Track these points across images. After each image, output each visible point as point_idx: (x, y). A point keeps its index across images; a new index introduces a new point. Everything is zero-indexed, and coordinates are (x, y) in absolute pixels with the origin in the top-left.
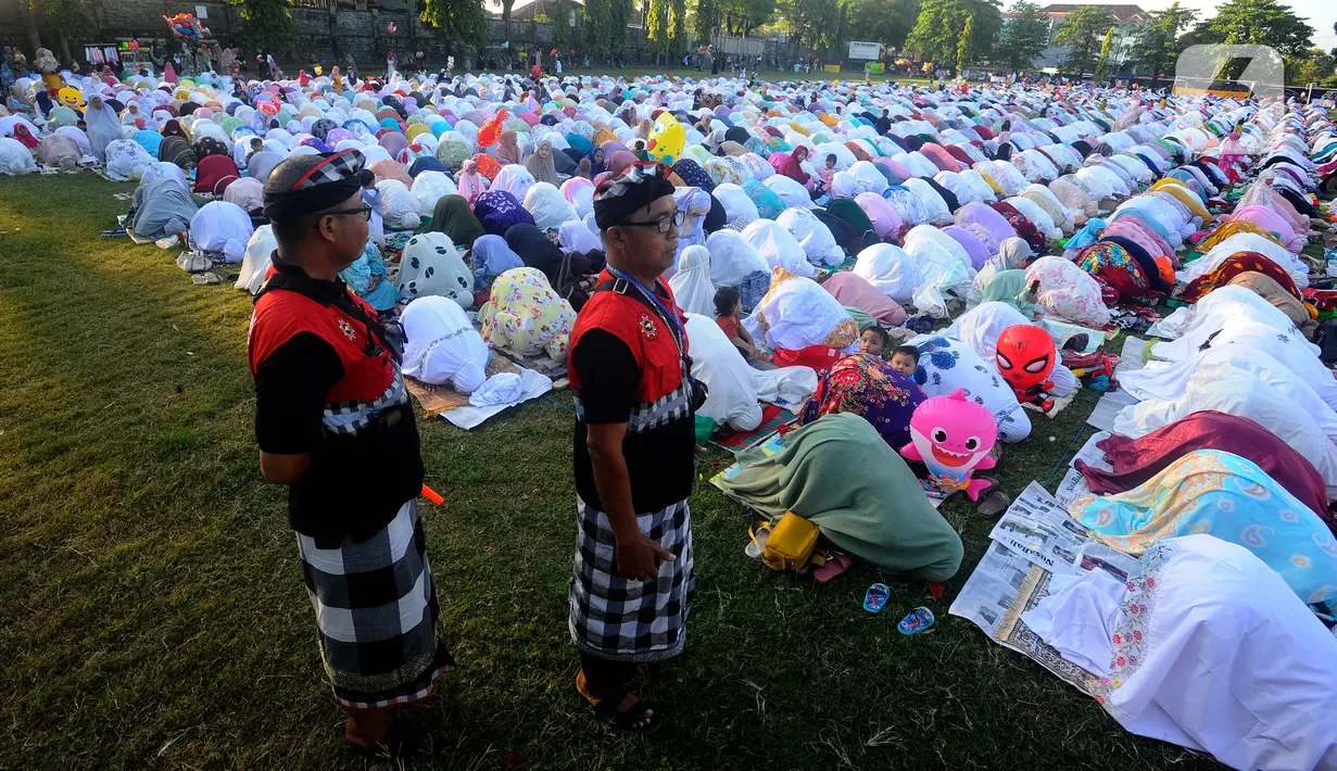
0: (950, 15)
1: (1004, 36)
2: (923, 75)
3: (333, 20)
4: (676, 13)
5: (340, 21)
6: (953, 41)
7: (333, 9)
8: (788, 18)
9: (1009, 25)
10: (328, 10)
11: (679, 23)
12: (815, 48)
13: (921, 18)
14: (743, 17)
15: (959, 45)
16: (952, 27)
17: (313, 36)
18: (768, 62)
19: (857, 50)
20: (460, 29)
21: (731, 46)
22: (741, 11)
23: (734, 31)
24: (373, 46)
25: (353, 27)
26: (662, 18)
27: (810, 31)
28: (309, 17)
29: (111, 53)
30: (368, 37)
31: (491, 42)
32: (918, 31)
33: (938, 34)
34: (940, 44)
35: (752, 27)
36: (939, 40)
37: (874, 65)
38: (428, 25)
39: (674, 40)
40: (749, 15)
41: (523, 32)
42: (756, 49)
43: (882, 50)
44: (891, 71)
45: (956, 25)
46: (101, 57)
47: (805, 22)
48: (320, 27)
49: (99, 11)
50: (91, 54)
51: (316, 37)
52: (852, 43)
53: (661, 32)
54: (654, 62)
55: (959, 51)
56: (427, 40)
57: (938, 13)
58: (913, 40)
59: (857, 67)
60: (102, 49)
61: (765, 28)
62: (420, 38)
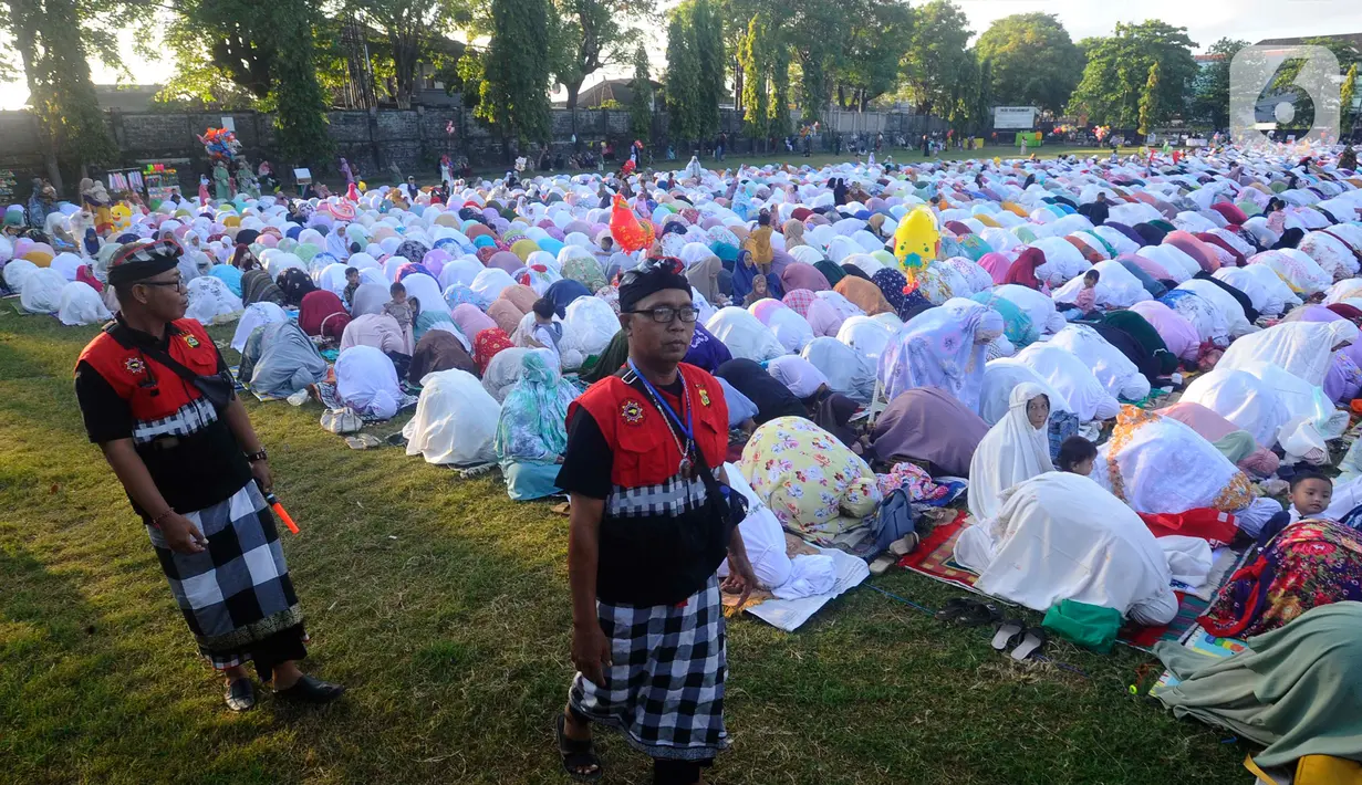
0: (1127, 64)
1: (1200, 86)
2: (1095, 144)
3: (373, 122)
4: (777, 87)
5: (382, 123)
6: (1133, 99)
7: (373, 110)
8: (914, 84)
9: (1208, 72)
10: (368, 111)
11: (781, 97)
12: (951, 118)
13: (1087, 71)
14: (860, 86)
15: (1141, 101)
16: (1131, 78)
17: (351, 143)
18: (892, 141)
19: (1005, 118)
20: (520, 124)
21: (844, 123)
22: (855, 78)
23: (848, 104)
24: (419, 150)
25: (395, 129)
26: (760, 94)
27: (943, 98)
28: (347, 121)
29: (135, 177)
30: (413, 140)
31: (556, 137)
32: (1084, 87)
33: (1113, 90)
34: (1114, 104)
35: (869, 98)
36: (1113, 98)
37: (1028, 135)
38: (483, 122)
39: (776, 120)
40: (866, 83)
41: (592, 122)
42: (876, 124)
43: (1036, 116)
44: (1052, 140)
45: (1137, 77)
46: (125, 183)
47: (936, 86)
48: (359, 132)
49: (120, 131)
50: (114, 181)
51: (354, 144)
52: (998, 109)
53: (760, 112)
54: (751, 149)
55: (1141, 110)
56: (481, 139)
57: (1110, 63)
58: (1077, 100)
59: (1007, 139)
60: (125, 174)
61: (887, 98)
62: (473, 138)
